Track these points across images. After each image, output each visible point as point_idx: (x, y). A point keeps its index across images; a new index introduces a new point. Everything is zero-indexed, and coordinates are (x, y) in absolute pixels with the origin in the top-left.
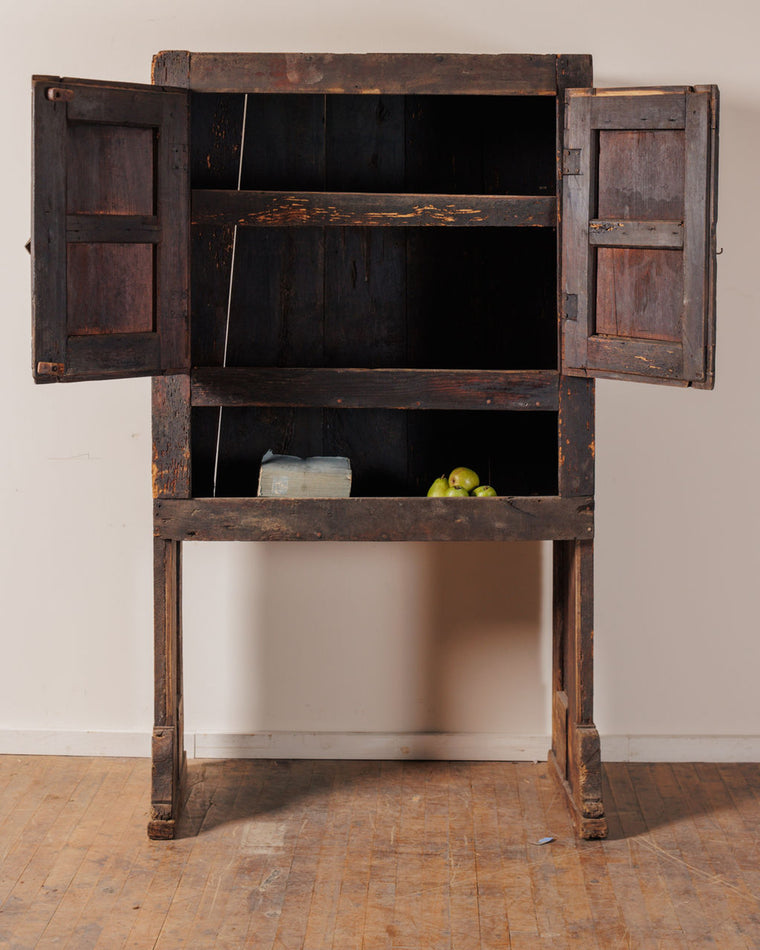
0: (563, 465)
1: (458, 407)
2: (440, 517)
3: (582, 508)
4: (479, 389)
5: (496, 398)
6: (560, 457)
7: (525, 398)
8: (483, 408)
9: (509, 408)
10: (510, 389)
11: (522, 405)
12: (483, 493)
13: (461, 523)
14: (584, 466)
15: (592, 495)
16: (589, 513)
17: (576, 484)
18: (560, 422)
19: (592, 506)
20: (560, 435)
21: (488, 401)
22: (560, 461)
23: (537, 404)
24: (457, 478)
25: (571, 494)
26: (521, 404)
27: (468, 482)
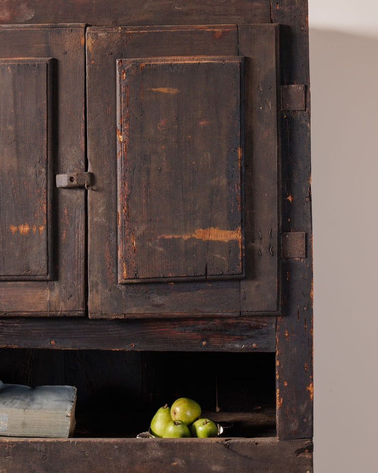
0: (280, 408)
1: (173, 349)
2: (155, 460)
3: (301, 451)
4: (194, 331)
5: (211, 340)
6: (277, 401)
7: (241, 340)
8: (199, 349)
9: (225, 349)
10: (226, 331)
11: (239, 346)
12: (202, 427)
13: (177, 465)
14: (303, 408)
15: (311, 438)
16: (307, 456)
17: (294, 426)
18: (277, 363)
19: (310, 449)
20: (277, 377)
21: (204, 343)
22: (278, 403)
23: (254, 345)
24: (178, 409)
25: (289, 436)
26: (237, 346)
27: (188, 414)
